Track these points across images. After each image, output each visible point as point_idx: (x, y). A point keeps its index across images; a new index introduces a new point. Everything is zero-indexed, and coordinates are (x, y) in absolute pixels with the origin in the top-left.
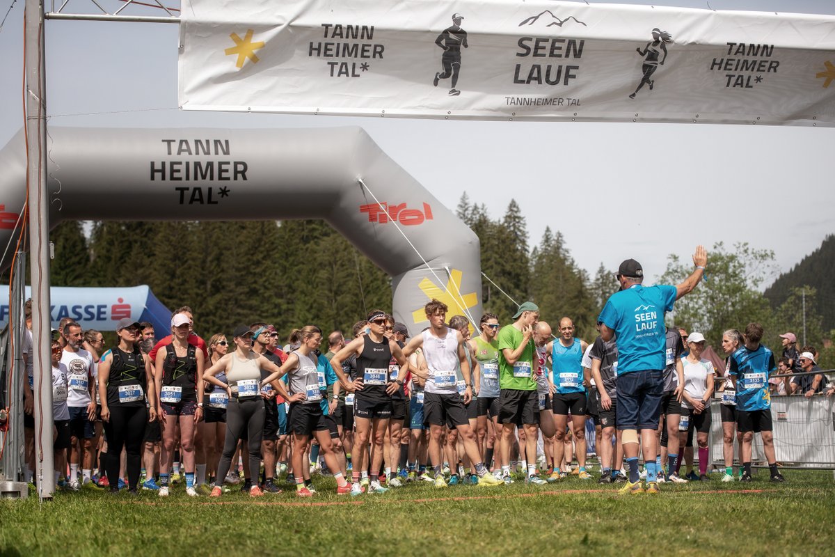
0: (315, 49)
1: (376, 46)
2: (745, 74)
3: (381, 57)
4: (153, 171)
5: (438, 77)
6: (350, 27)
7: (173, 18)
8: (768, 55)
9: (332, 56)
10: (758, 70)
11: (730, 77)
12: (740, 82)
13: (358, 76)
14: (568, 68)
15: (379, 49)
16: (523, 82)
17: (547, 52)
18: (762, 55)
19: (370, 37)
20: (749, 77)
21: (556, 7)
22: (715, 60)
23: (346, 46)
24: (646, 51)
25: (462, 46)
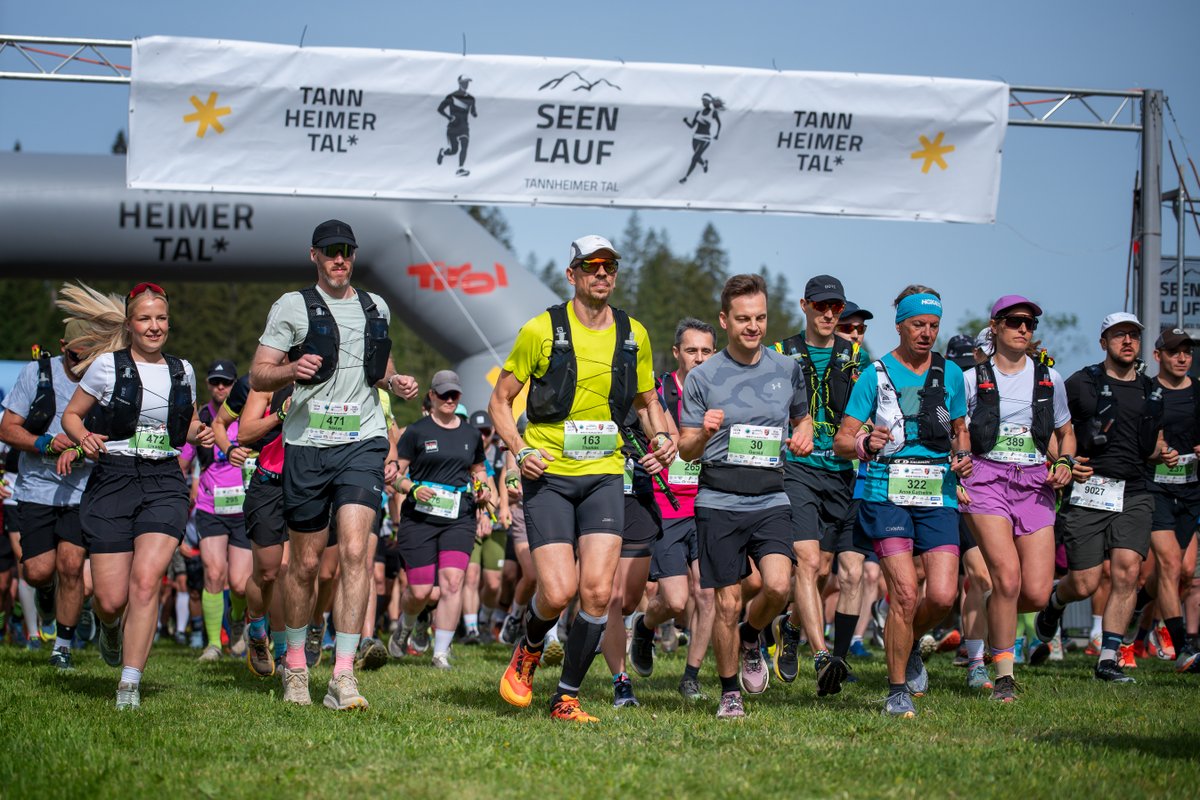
0: (293, 118)
1: (366, 115)
2: (822, 153)
3: (372, 128)
4: (124, 214)
5: (443, 154)
6: (333, 91)
7: (122, 79)
8: (847, 127)
9: (312, 126)
10: (838, 148)
11: (803, 157)
12: (815, 163)
13: (345, 151)
14: (602, 144)
15: (369, 119)
16: (546, 160)
17: (574, 122)
18: (839, 127)
19: (358, 104)
20: (827, 158)
21: (585, 68)
22: (781, 134)
23: (330, 114)
24: (695, 121)
25: (470, 116)
